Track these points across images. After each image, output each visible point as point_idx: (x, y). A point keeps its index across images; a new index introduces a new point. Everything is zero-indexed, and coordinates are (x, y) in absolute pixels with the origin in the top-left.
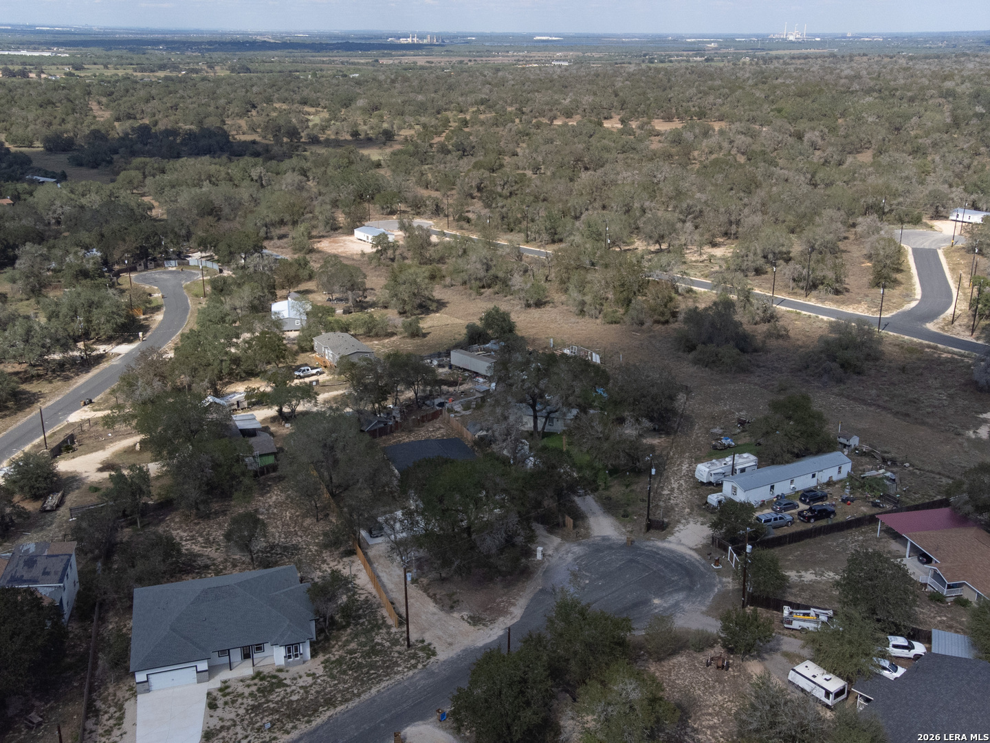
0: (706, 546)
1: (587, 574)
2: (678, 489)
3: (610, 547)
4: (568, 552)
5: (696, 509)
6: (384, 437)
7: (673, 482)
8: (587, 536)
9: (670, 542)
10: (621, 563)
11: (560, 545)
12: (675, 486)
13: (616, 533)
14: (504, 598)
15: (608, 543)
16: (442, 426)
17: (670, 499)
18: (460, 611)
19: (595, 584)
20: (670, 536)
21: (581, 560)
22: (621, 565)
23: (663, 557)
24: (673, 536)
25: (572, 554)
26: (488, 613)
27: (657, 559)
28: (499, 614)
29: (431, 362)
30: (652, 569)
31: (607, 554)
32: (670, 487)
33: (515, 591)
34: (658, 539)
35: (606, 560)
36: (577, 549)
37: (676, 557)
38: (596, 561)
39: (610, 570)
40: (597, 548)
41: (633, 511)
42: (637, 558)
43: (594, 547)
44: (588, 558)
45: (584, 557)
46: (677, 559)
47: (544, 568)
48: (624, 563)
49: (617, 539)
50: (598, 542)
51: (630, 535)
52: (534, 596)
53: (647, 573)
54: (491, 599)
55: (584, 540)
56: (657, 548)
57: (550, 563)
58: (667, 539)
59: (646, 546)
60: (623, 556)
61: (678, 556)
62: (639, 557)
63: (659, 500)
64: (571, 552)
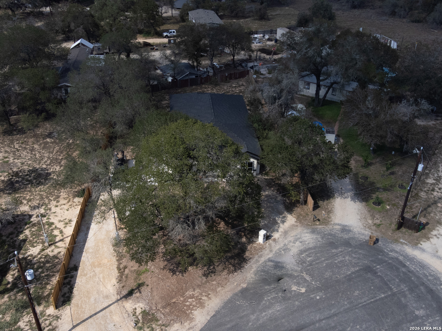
1: (308, 278)
3: (347, 243)
4: (296, 240)
6: (194, 87)
8: (326, 221)
9: (423, 250)
10: (353, 270)
11: (293, 227)
13: (360, 224)
14: (197, 293)
15: (346, 237)
16: (244, 84)
17: (433, 190)
18: (138, 300)
19: (312, 296)
20: (425, 242)
21: (307, 255)
22: (353, 273)
23: (409, 272)
24: (429, 242)
25: (300, 244)
26: (167, 310)
27: (402, 275)
28: (178, 316)
29: (264, 37)
30: (391, 289)
31: (341, 252)
32: (436, 175)
33: (214, 283)
34: (408, 242)
35: (336, 262)
36: (308, 238)
37: (427, 276)
38: (324, 260)
39: (337, 277)
40: (331, 240)
41: (388, 198)
42: (375, 266)
43: (328, 239)
44: (316, 254)
45: (312, 251)
46: (429, 280)
47: (261, 256)
48: (357, 271)
49: (359, 234)
50: (335, 232)
51: (376, 231)
52: (231, 297)
53: (384, 293)
54: (182, 289)
55: (320, 227)
56: (404, 257)
57: (271, 251)
58: (419, 245)
59: (391, 251)
60: (359, 259)
61: (431, 275)
62: (379, 265)
63: (421, 190)
64: (300, 240)
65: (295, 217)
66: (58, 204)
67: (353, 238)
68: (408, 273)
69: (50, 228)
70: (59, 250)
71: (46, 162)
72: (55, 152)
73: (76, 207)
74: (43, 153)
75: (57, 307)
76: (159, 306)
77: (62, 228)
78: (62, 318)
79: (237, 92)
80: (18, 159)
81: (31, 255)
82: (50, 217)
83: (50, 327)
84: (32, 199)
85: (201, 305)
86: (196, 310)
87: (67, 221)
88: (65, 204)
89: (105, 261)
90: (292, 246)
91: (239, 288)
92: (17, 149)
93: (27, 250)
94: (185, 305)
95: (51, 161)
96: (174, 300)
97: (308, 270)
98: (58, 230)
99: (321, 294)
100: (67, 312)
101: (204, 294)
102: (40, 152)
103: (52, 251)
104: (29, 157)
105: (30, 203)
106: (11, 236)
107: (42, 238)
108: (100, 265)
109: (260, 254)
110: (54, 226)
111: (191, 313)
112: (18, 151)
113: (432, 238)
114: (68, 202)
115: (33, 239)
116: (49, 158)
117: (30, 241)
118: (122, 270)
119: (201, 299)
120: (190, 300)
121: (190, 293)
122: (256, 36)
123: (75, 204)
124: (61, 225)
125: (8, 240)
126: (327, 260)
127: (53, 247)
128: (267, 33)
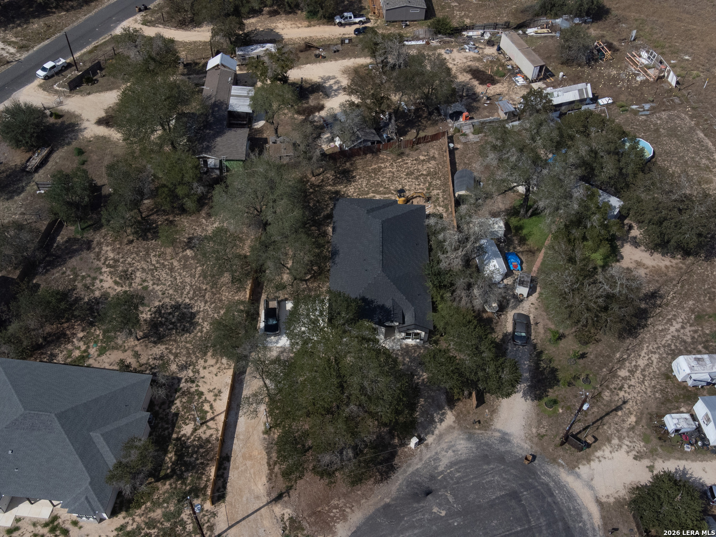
0: (619, 503)
1: (451, 499)
2: (643, 370)
3: (501, 458)
5: (644, 421)
6: (368, 157)
7: (643, 354)
8: (487, 425)
9: (578, 476)
10: (499, 494)
11: (450, 428)
12: (642, 363)
13: (522, 433)
14: (341, 503)
15: (503, 449)
16: (436, 156)
17: (621, 388)
18: (286, 505)
19: (450, 521)
20: (584, 465)
21: (456, 469)
22: (497, 498)
23: (554, 503)
24: (588, 466)
25: (452, 454)
26: (312, 520)
27: (545, 506)
28: (322, 528)
29: (482, 35)
30: (529, 522)
31: (493, 469)
32: (634, 363)
33: (359, 492)
34: (567, 464)
35: (484, 481)
36: (462, 446)
37: (570, 510)
38: (473, 478)
39: (480, 501)
40: (486, 453)
41: (565, 397)
42: (522, 492)
43: (483, 450)
44: (466, 469)
45: (463, 464)
46: (570, 515)
47: (409, 466)
48: (502, 496)
49: (518, 446)
50: (493, 442)
51: (537, 444)
52: (374, 513)
53: (521, 526)
54: (328, 497)
55: (479, 432)
56: (556, 483)
57: (421, 460)
58: (577, 469)
59: (544, 474)
60: (508, 480)
61: (575, 509)
62: (527, 490)
63: (607, 387)
64: (454, 448)
65: (454, 415)
66: (207, 364)
67: (510, 452)
68: (553, 505)
69: (201, 400)
70: (211, 432)
71: (188, 293)
72: (197, 276)
73: (225, 371)
74: (184, 277)
75: (213, 503)
76: (305, 514)
77: (212, 402)
78: (219, 515)
79: (424, 173)
80: (158, 285)
81: (184, 435)
82: (199, 384)
83: (209, 524)
84: (178, 353)
85: (344, 518)
86: (339, 523)
87: (216, 391)
88: (212, 366)
89: (256, 453)
90: (444, 456)
91: (382, 504)
92: (154, 265)
93: (180, 427)
94: (329, 516)
95: (194, 292)
96: (319, 509)
97: (454, 489)
98: (208, 404)
99: (459, 520)
100: (222, 510)
101: (348, 505)
102: (180, 274)
103: (205, 433)
104: (170, 283)
105: (177, 360)
106: (163, 406)
107: (193, 413)
108: (250, 457)
109: (409, 462)
110: (203, 397)
111: (334, 526)
112: (156, 269)
113: (593, 460)
114: (217, 363)
115: (185, 413)
116: (191, 286)
117: (182, 416)
118: (272, 467)
119: (344, 511)
120: (334, 511)
121: (334, 502)
122: (471, 34)
123: (223, 366)
124: (210, 397)
125: (161, 411)
126: (475, 478)
127: (205, 427)
128: (489, 28)
